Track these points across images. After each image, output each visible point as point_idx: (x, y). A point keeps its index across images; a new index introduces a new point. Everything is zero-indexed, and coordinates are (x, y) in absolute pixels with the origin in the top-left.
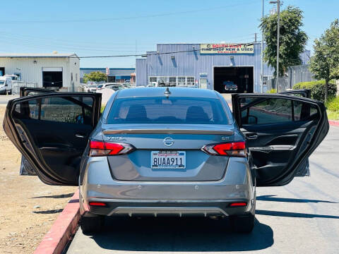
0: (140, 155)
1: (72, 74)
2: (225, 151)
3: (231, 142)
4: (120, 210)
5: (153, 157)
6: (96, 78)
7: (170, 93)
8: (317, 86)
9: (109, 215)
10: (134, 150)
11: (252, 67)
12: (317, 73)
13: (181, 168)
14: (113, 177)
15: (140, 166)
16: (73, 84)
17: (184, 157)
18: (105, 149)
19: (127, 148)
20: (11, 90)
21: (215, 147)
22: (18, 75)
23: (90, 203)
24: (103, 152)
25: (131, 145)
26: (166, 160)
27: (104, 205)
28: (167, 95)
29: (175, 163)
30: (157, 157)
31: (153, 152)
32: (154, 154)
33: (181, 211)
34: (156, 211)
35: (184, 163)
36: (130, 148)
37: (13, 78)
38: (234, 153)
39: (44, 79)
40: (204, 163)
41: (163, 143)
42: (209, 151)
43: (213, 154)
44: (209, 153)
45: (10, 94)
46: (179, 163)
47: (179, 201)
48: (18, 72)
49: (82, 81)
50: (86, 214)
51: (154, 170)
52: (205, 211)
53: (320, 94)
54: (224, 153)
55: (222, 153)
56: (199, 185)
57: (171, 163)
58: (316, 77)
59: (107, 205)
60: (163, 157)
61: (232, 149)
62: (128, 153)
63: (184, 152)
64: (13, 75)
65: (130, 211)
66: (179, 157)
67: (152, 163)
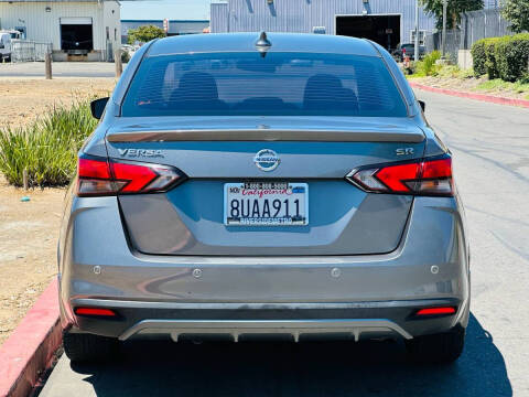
0: (196, 194)
1: (107, 28)
2: (403, 182)
3: (418, 161)
4: (149, 327)
5: (228, 197)
6: (148, 35)
7: (268, 44)
8: (515, 44)
9: (124, 338)
10: (182, 179)
11: (399, 17)
12: (515, 22)
13: (296, 225)
14: (133, 247)
15: (197, 219)
16: (110, 45)
17: (304, 198)
18: (112, 179)
19: (166, 176)
20: (10, 55)
21: (380, 171)
22: (21, 31)
23: (77, 309)
24: (108, 186)
25: (177, 170)
26: (261, 203)
27: (111, 314)
28: (261, 50)
29: (282, 212)
30: (238, 196)
31: (228, 186)
32: (232, 191)
33: (296, 328)
34: (236, 328)
35: (304, 212)
36: (174, 176)
37: (14, 36)
38: (424, 186)
39: (64, 37)
40: (353, 210)
41: (253, 163)
42: (366, 182)
43: (373, 191)
44: (366, 188)
45: (8, 60)
46: (293, 213)
47: (293, 306)
48: (21, 25)
49: (125, 40)
50: (74, 327)
51: (231, 229)
52: (356, 328)
53: (520, 58)
54: (402, 188)
55: (397, 186)
56: (341, 268)
57: (273, 211)
58: (514, 27)
59: (119, 316)
60: (252, 198)
61: (420, 178)
62: (168, 188)
63: (305, 185)
64: (13, 31)
65: (175, 329)
66: (292, 198)
67: (227, 212)
